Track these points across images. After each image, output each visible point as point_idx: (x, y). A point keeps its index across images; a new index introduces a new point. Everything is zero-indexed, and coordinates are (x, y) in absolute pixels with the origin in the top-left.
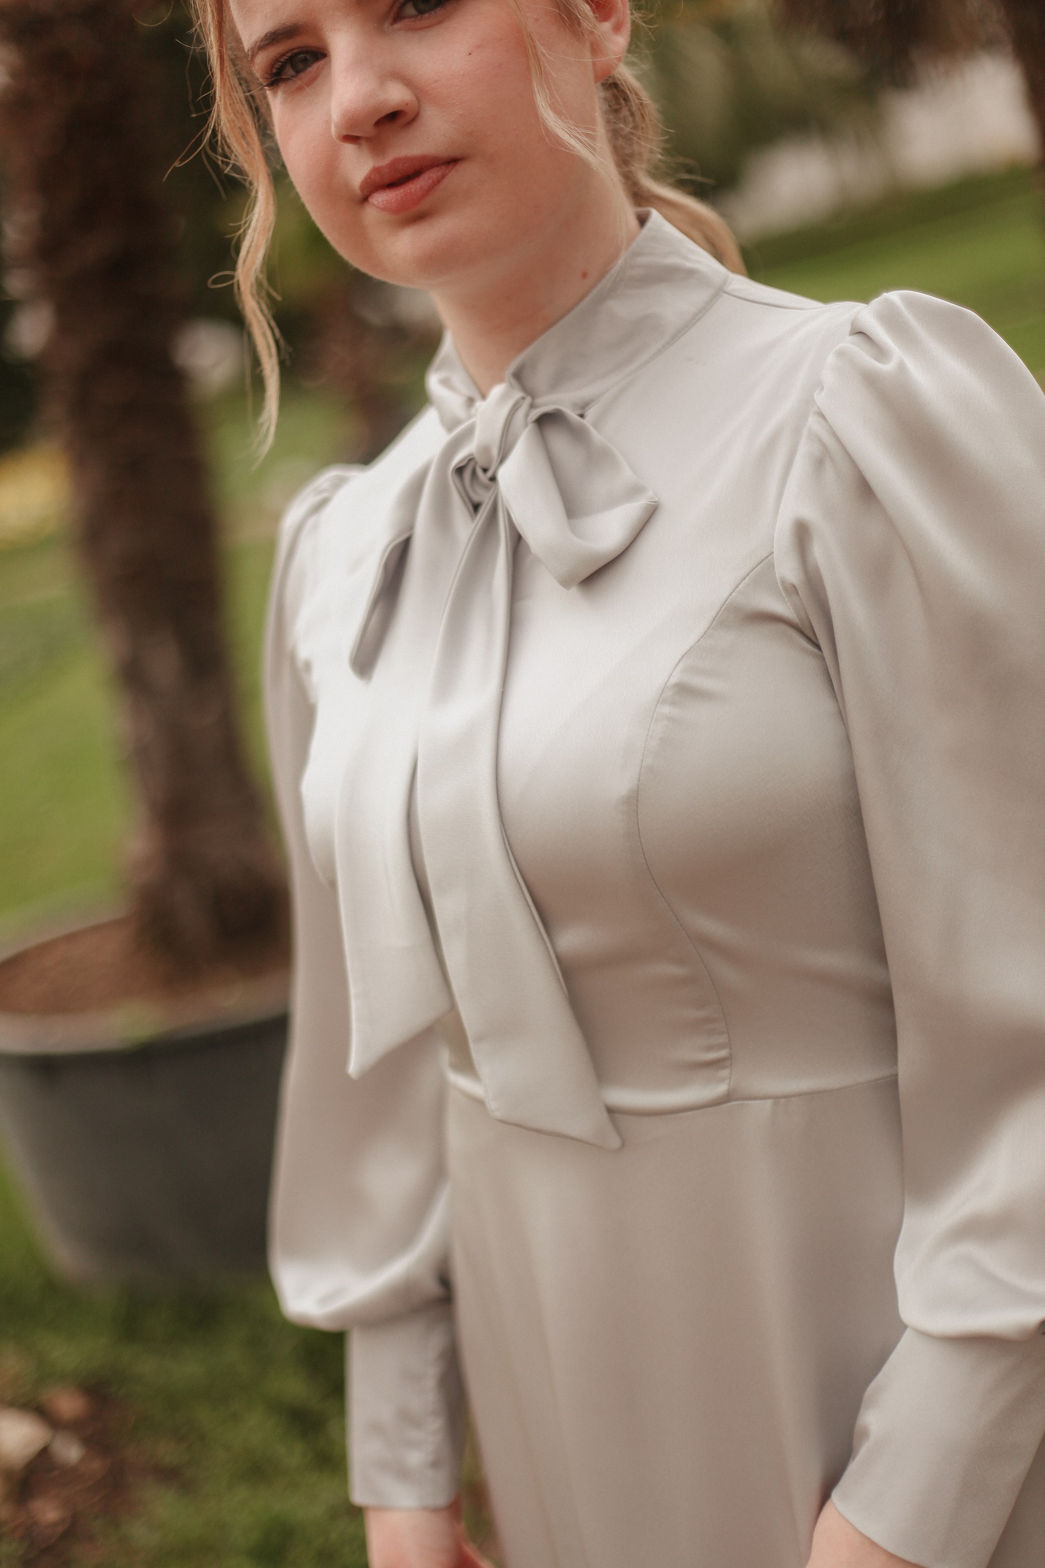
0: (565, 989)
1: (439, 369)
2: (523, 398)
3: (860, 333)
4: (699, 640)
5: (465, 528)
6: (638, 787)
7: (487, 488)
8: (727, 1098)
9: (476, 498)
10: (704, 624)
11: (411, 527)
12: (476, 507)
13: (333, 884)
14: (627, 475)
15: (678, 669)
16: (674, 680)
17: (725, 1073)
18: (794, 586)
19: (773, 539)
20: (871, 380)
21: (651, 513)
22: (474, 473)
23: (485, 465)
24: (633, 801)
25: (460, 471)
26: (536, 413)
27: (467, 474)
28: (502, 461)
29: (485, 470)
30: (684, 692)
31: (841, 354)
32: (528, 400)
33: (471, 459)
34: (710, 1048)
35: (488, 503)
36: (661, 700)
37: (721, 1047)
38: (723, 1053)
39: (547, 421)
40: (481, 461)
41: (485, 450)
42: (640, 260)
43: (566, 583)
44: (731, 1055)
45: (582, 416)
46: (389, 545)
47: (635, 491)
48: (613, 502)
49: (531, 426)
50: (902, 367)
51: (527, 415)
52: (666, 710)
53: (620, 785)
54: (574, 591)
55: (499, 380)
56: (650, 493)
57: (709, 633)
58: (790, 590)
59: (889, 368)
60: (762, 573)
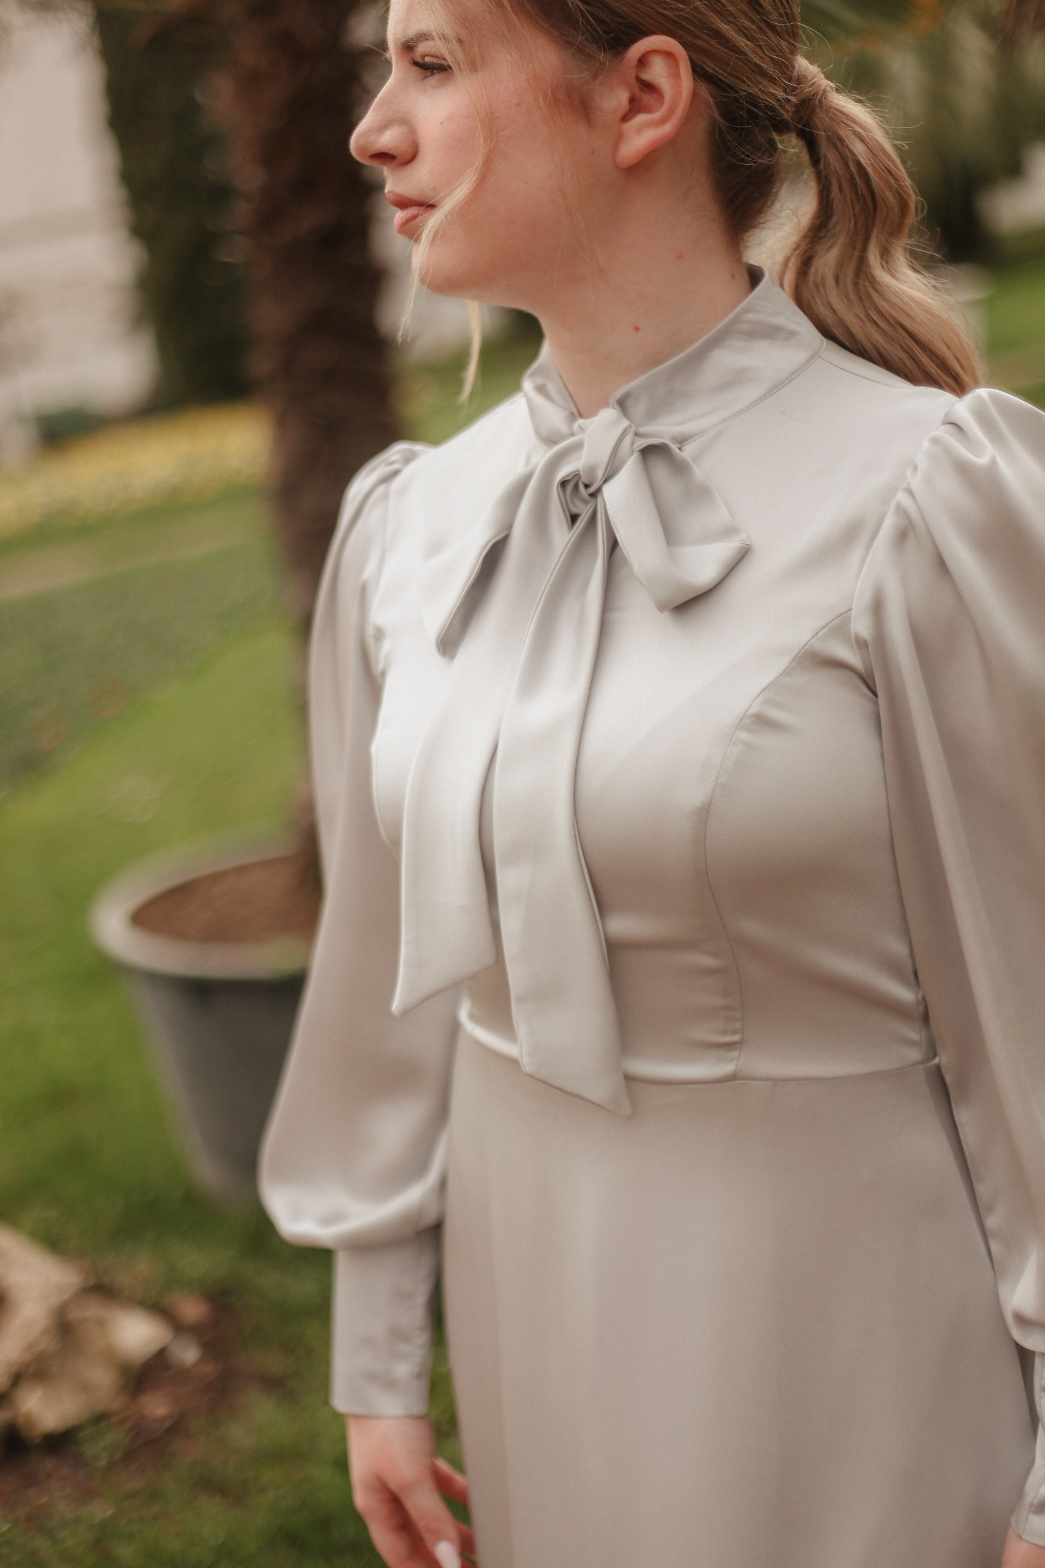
0: (608, 966)
1: (533, 374)
2: (630, 426)
3: (956, 426)
4: (778, 677)
5: (562, 537)
6: (711, 802)
7: (586, 502)
8: (733, 1077)
9: (575, 510)
10: (783, 663)
11: (510, 527)
12: (574, 518)
13: (396, 842)
14: (720, 516)
15: (759, 700)
16: (753, 710)
17: (734, 1054)
18: (866, 642)
19: (853, 597)
20: (964, 469)
21: (743, 555)
22: (576, 486)
23: (587, 482)
24: (704, 814)
25: (563, 484)
26: (642, 443)
27: (570, 487)
28: (606, 481)
29: (587, 486)
30: (761, 722)
31: (935, 441)
32: (633, 428)
33: (576, 475)
34: (724, 1032)
35: (585, 516)
36: (740, 725)
37: (735, 1032)
38: (736, 1038)
39: (651, 452)
40: (585, 479)
41: (592, 469)
42: (751, 316)
43: (661, 607)
44: (743, 1039)
45: (680, 449)
46: (489, 542)
47: (729, 531)
48: (708, 537)
49: (636, 455)
50: (993, 462)
51: (633, 444)
52: (743, 735)
53: (694, 796)
54: (666, 616)
55: (605, 404)
56: (743, 536)
57: (786, 672)
58: (861, 644)
59: (982, 461)
60: (839, 627)
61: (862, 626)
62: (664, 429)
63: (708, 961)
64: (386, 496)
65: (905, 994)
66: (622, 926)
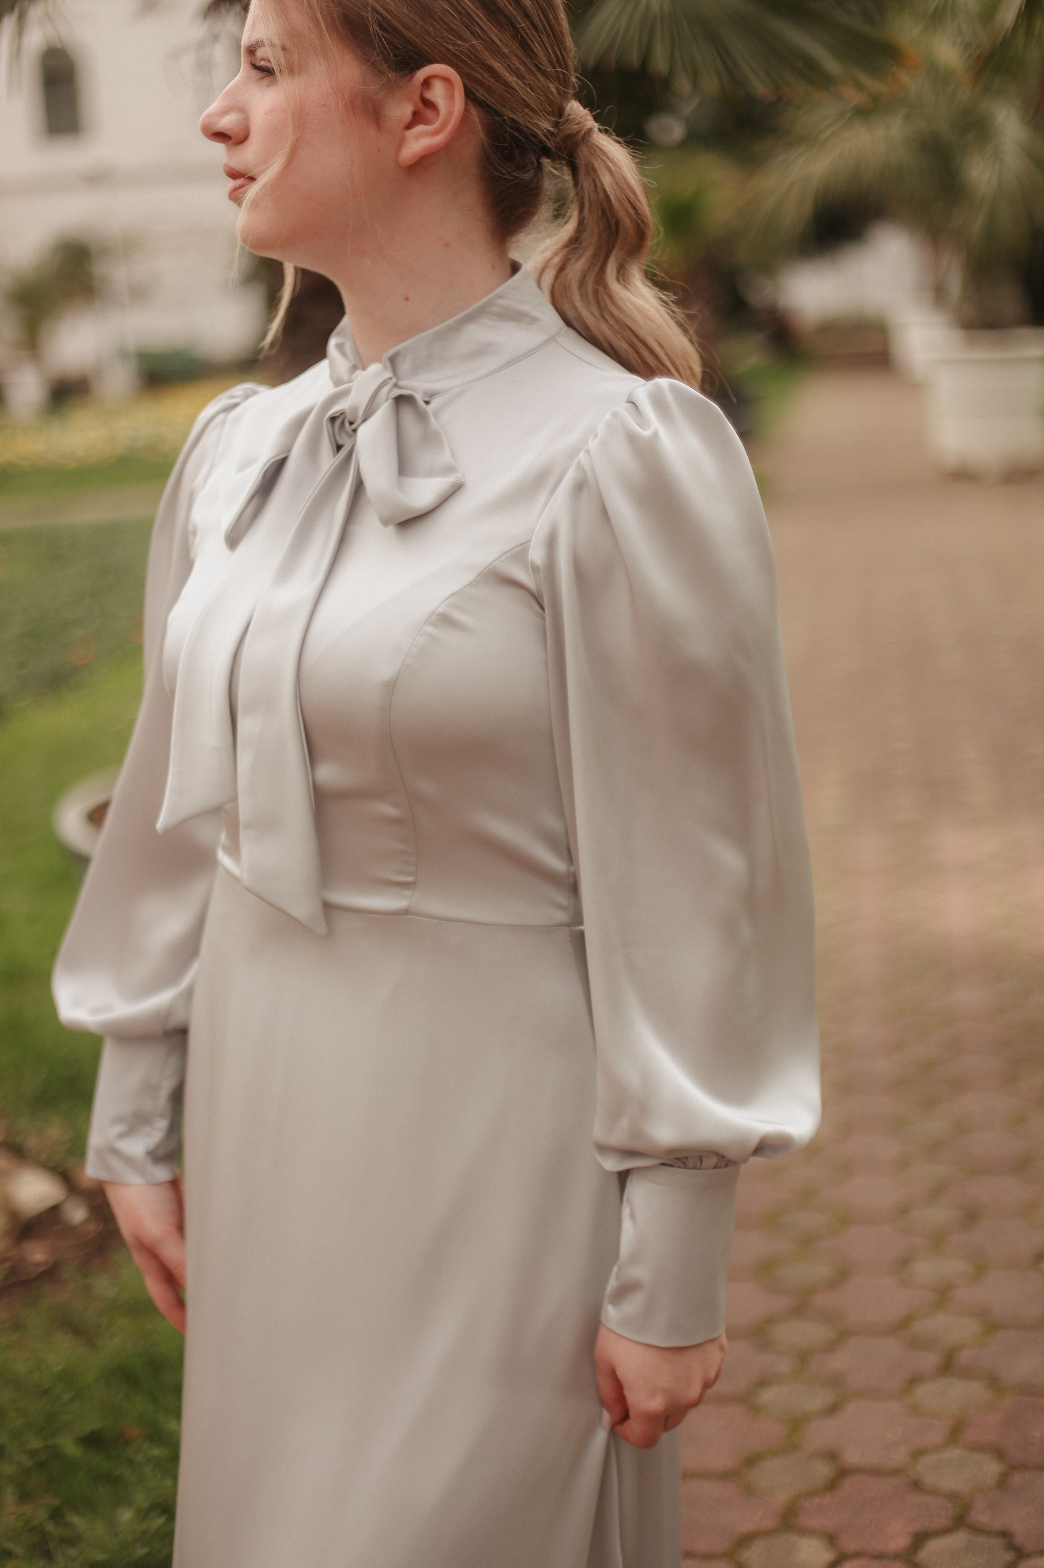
1: (338, 335)
2: (390, 378)
3: (635, 405)
4: (465, 587)
5: (328, 461)
6: (397, 678)
7: (350, 436)
8: (406, 912)
9: (340, 442)
10: (470, 576)
11: (289, 450)
12: (339, 447)
14: (446, 457)
15: (446, 603)
16: (440, 610)
17: (408, 893)
18: (538, 567)
19: (534, 531)
20: (632, 439)
21: (456, 489)
22: (343, 423)
23: (352, 420)
24: (391, 687)
25: (333, 419)
26: (397, 392)
27: (338, 423)
28: (364, 420)
29: (351, 423)
30: (444, 620)
31: (615, 415)
32: (394, 380)
33: (342, 413)
34: (401, 873)
35: (347, 447)
36: (428, 621)
37: (409, 874)
38: (410, 879)
39: (403, 401)
40: (349, 417)
41: (355, 410)
42: (501, 301)
43: (385, 522)
44: (416, 882)
45: (427, 403)
46: (269, 460)
47: (450, 469)
48: (432, 473)
49: (390, 401)
50: (656, 434)
51: (390, 392)
52: (430, 629)
53: (385, 671)
54: (391, 529)
55: (377, 359)
56: (459, 475)
57: (473, 584)
58: (535, 569)
59: (646, 433)
60: (519, 553)
61: (537, 555)
62: (417, 385)
63: (390, 811)
64: (223, 422)
65: (558, 865)
66: (329, 773)
